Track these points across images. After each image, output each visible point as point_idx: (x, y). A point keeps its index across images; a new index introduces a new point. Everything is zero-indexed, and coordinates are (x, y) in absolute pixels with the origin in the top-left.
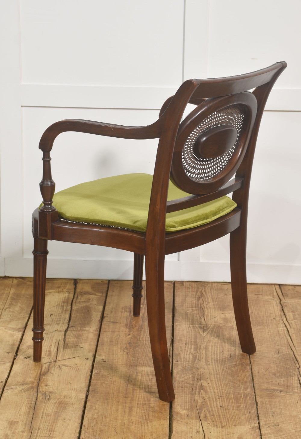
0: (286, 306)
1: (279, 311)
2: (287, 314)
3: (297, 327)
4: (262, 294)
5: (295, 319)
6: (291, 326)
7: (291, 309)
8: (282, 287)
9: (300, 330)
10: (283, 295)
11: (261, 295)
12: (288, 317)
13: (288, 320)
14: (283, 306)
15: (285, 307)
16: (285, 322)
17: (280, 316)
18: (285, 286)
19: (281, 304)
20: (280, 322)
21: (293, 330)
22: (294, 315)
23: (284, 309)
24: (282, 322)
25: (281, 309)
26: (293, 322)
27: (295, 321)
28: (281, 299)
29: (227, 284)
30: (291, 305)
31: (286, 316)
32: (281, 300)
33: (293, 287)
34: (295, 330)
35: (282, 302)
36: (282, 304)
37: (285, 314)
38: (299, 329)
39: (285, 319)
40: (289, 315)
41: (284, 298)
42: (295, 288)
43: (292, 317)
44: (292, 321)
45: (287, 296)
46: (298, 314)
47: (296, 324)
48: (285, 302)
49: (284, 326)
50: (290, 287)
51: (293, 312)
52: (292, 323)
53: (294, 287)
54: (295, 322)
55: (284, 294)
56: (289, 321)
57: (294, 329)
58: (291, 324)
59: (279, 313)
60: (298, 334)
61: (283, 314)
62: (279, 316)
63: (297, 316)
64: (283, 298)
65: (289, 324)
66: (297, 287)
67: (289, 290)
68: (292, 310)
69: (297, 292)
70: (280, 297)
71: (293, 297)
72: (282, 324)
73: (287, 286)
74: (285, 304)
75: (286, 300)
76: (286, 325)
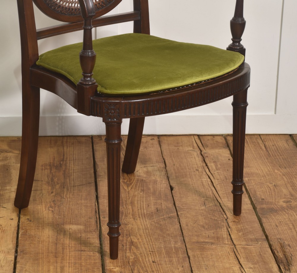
0: (207, 157)
1: (201, 162)
2: (208, 164)
3: (220, 177)
4: (182, 146)
5: (217, 170)
6: (214, 177)
7: (213, 160)
8: (201, 137)
9: (223, 180)
10: (203, 146)
11: (181, 147)
12: (210, 168)
13: (210, 170)
14: (204, 157)
15: (207, 158)
16: (208, 173)
17: (202, 167)
18: (204, 136)
19: (202, 155)
20: (203, 173)
21: (217, 181)
22: (216, 166)
23: (205, 159)
24: (204, 173)
25: (202, 159)
26: (216, 172)
27: (218, 171)
28: (202, 150)
29: (146, 136)
30: (212, 155)
31: (209, 167)
32: (201, 151)
33: (212, 137)
34: (219, 181)
35: (202, 153)
36: (203, 155)
37: (207, 165)
38: (223, 179)
39: (207, 170)
40: (212, 165)
41: (204, 149)
42: (214, 138)
43: (214, 168)
44: (215, 171)
45: (207, 146)
46: (220, 165)
47: (219, 175)
48: (205, 153)
49: (208, 177)
50: (209, 137)
51: (215, 162)
52: (215, 174)
53: (213, 137)
54: (218, 172)
55: (203, 145)
56: (212, 172)
57: (218, 180)
58: (214, 175)
59: (202, 165)
60: (222, 184)
61: (204, 165)
62: (201, 167)
63: (219, 166)
64: (203, 149)
65: (212, 175)
66: (216, 137)
67: (208, 140)
68: (214, 161)
69: (217, 142)
70: (200, 147)
71: (213, 148)
72: (205, 175)
73: (206, 136)
74: (206, 155)
75: (206, 151)
76: (209, 176)
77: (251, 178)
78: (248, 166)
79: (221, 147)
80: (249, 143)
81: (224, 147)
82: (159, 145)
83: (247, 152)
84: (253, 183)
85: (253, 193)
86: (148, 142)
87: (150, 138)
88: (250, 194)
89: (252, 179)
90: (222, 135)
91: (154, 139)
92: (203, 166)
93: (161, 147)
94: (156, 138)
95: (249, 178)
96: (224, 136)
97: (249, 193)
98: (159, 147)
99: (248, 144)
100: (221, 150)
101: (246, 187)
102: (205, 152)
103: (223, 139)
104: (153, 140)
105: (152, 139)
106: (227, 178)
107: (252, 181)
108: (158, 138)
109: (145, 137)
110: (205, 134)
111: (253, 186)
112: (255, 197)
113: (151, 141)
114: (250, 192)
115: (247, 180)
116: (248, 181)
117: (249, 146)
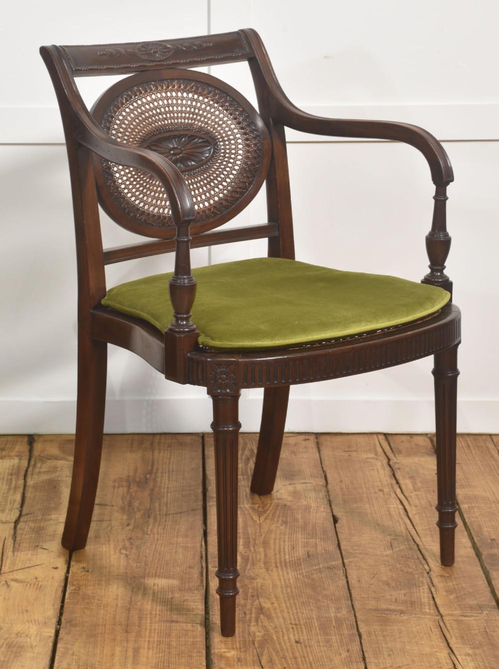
0: (399, 469)
1: (388, 478)
2: (401, 482)
3: (420, 503)
4: (356, 451)
5: (415, 490)
6: (411, 501)
7: (409, 474)
8: (390, 438)
9: (426, 508)
10: (393, 452)
11: (354, 453)
12: (404, 488)
13: (404, 491)
14: (394, 469)
15: (398, 471)
16: (399, 496)
17: (390, 486)
18: (395, 436)
19: (390, 466)
20: (390, 495)
21: (414, 508)
22: (414, 484)
23: (396, 473)
24: (393, 495)
25: (391, 473)
26: (412, 495)
27: (416, 493)
28: (390, 458)
29: (295, 435)
30: (407, 466)
31: (401, 486)
32: (389, 460)
33: (408, 437)
34: (417, 508)
35: (391, 463)
36: (392, 466)
37: (398, 483)
38: (425, 506)
39: (398, 491)
40: (406, 483)
41: (395, 456)
42: (413, 439)
43: (411, 487)
44: (411, 493)
45: (400, 452)
46: (421, 482)
47: (419, 499)
48: (396, 463)
49: (398, 502)
50: (404, 438)
51: (412, 478)
52: (411, 497)
53: (411, 437)
54: (416, 495)
55: (394, 450)
56: (406, 494)
57: (416, 506)
58: (409, 499)
59: (389, 481)
60: (424, 515)
61: (394, 482)
62: (388, 485)
63: (419, 484)
64: (393, 456)
65: (407, 499)
66: (415, 438)
67: (402, 442)
68: (410, 476)
69: (417, 445)
70: (387, 454)
71: (409, 454)
72: (394, 499)
73: (399, 436)
74: (397, 466)
75: (398, 460)
76: (401, 500)
77: (473, 505)
78: (469, 485)
79: (423, 453)
80: (472, 448)
81: (429, 454)
82: (317, 449)
83: (468, 462)
84: (477, 512)
85: (476, 529)
86: (299, 444)
87: (303, 437)
88: (472, 531)
89: (475, 506)
90: (426, 435)
91: (308, 439)
92: (391, 484)
93: (319, 453)
94: (312, 438)
95: (470, 505)
96: (429, 435)
97: (469, 530)
98: (318, 452)
99: (470, 450)
100: (423, 459)
101: (464, 519)
102: (396, 461)
103: (428, 441)
104: (307, 441)
105: (305, 440)
106: (432, 504)
107: (476, 510)
108: (317, 438)
109: (293, 436)
110: (397, 433)
111: (477, 518)
112: (479, 537)
113: (303, 443)
114: (470, 528)
115: (467, 508)
116: (468, 510)
117: (472, 453)
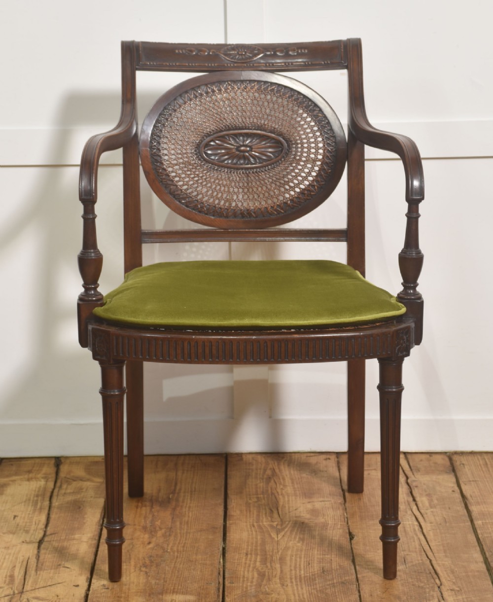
0: (416, 487)
1: (405, 495)
2: (418, 499)
3: (435, 519)
4: (375, 469)
5: (431, 507)
6: (426, 518)
7: (426, 491)
8: (409, 456)
9: (440, 524)
10: (411, 470)
11: (373, 471)
12: (420, 505)
13: (420, 508)
14: (412, 487)
15: (416, 489)
16: (415, 513)
17: (407, 503)
18: (414, 455)
19: (408, 484)
20: (406, 512)
21: (429, 525)
22: (431, 501)
23: (413, 491)
24: (409, 512)
25: (408, 491)
26: (429, 512)
27: (432, 510)
28: (408, 476)
29: (316, 454)
30: (424, 484)
31: (418, 503)
32: (407, 478)
33: (428, 456)
34: (432, 525)
35: (409, 481)
36: (410, 484)
37: (414, 500)
38: (439, 523)
39: (414, 508)
40: (423, 500)
41: (413, 474)
42: (431, 458)
43: (427, 504)
44: (427, 510)
45: (418, 470)
46: (437, 500)
47: (434, 516)
48: (414, 481)
49: (414, 518)
50: (423, 456)
51: (429, 495)
52: (426, 514)
53: (430, 456)
54: (432, 512)
55: (412, 468)
56: (422, 511)
57: (431, 523)
58: (425, 516)
59: (406, 499)
60: (438, 531)
61: (411, 499)
62: (405, 503)
63: (436, 502)
64: (411, 474)
65: (422, 516)
66: (434, 456)
67: (421, 460)
68: (427, 493)
69: (436, 463)
70: (406, 472)
71: (427, 472)
72: (410, 516)
73: (418, 455)
74: (414, 484)
75: (416, 478)
76: (417, 516)
77: (487, 521)
78: (484, 502)
79: (442, 471)
80: (489, 466)
81: (447, 472)
82: (337, 468)
83: (485, 480)
84: (490, 528)
85: (488, 544)
86: (320, 463)
87: (324, 456)
88: (484, 546)
89: (489, 522)
90: (445, 453)
91: (329, 459)
92: (408, 501)
93: (339, 472)
94: (333, 457)
95: (484, 521)
96: (448, 454)
97: (482, 545)
98: (338, 471)
99: (488, 468)
100: (441, 477)
101: (478, 535)
102: (414, 479)
103: (447, 459)
104: (328, 461)
105: (326, 459)
106: (447, 520)
107: (489, 526)
108: (337, 457)
109: (315, 456)
110: (417, 451)
111: (490, 533)
112: (491, 552)
113: (324, 462)
114: (483, 543)
115: (481, 524)
116: (482, 526)
117: (489, 471)
